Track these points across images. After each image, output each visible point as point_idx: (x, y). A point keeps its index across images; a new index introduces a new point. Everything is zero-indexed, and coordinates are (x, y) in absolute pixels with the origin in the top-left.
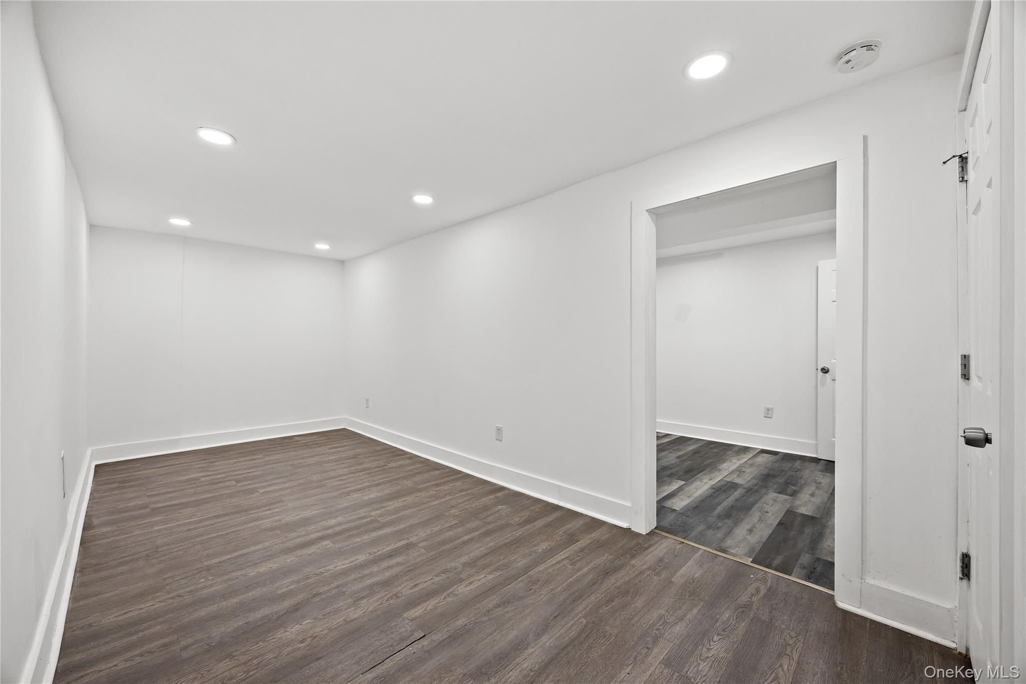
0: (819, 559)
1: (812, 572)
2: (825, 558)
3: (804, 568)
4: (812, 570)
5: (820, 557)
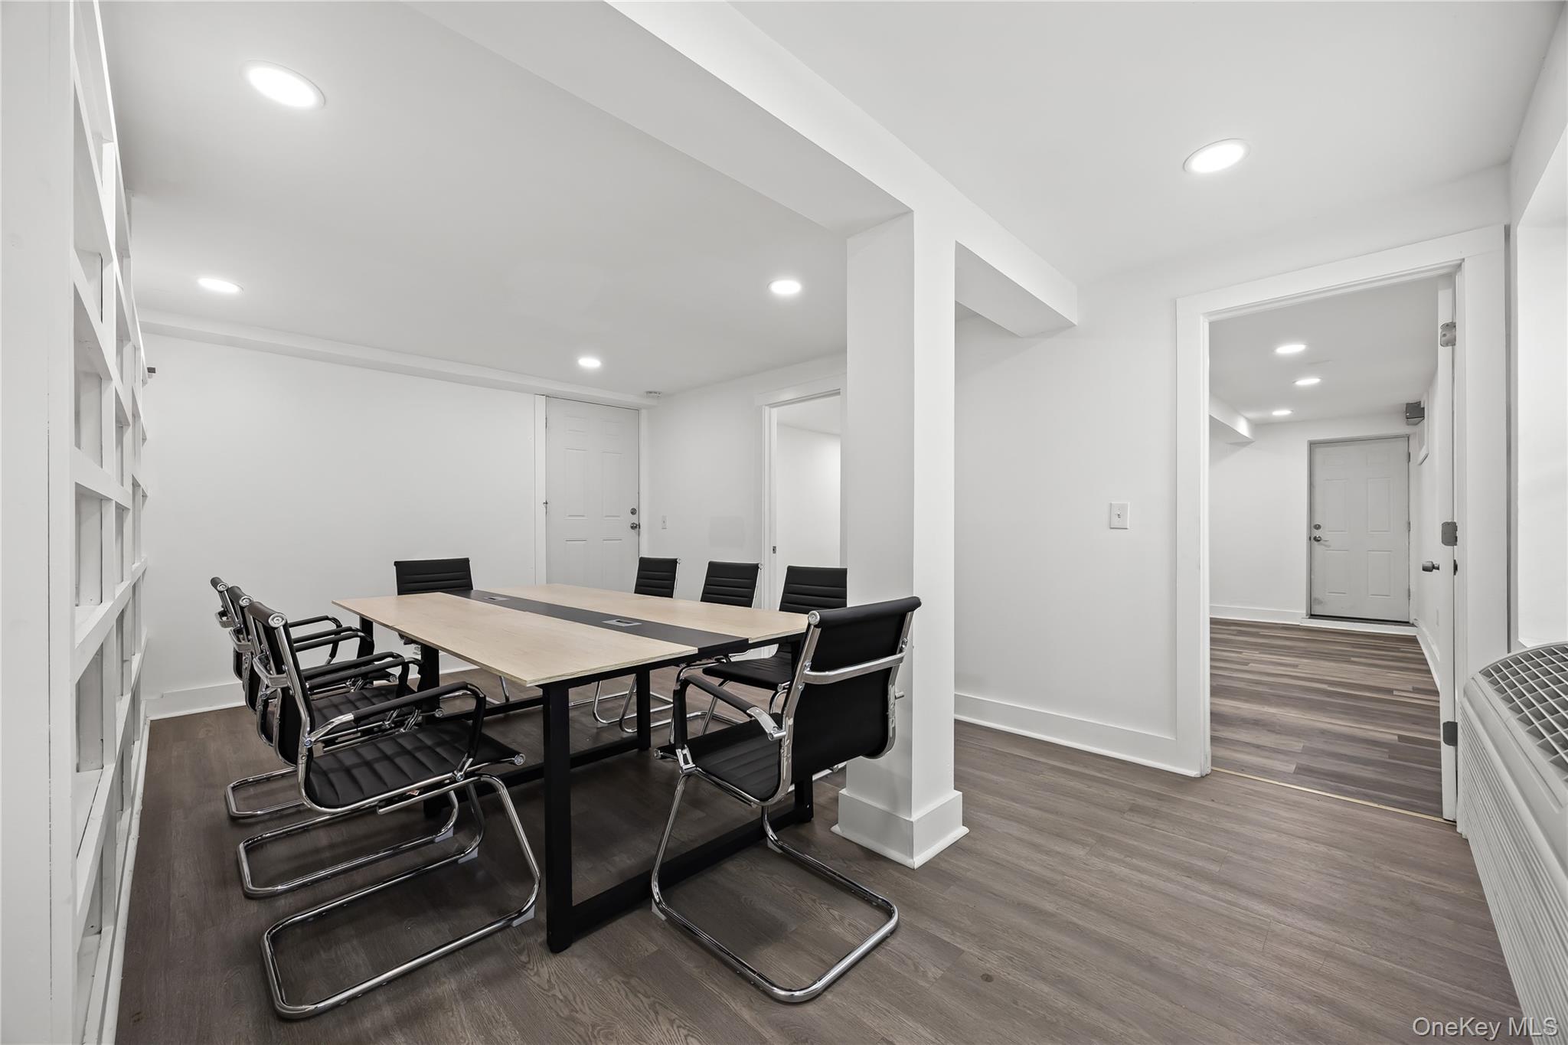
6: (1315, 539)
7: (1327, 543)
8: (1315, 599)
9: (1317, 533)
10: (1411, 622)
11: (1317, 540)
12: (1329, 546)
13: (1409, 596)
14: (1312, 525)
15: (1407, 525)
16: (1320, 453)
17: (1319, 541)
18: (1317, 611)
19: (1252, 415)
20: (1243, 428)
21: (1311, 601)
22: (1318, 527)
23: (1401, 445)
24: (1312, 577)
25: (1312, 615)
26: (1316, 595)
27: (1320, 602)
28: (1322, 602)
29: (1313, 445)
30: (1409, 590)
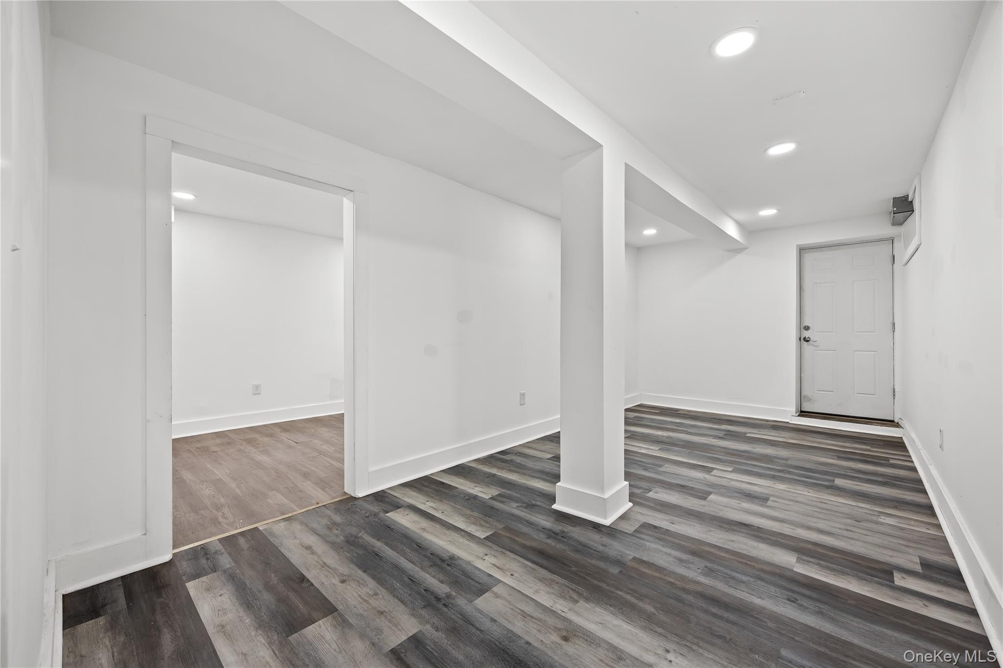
0: (214, 570)
1: (206, 554)
2: (209, 576)
3: (216, 553)
4: (208, 556)
5: (215, 574)
6: (804, 339)
7: (815, 344)
8: (805, 397)
9: (806, 334)
10: (896, 421)
11: (807, 340)
12: (818, 346)
13: (894, 395)
14: (802, 327)
15: (891, 326)
16: (808, 257)
17: (808, 341)
18: (807, 407)
19: (742, 216)
20: (731, 229)
21: (801, 397)
22: (807, 328)
23: (886, 248)
24: (802, 375)
25: (802, 412)
26: (804, 393)
27: (809, 400)
28: (811, 400)
29: (802, 251)
30: (894, 389)
